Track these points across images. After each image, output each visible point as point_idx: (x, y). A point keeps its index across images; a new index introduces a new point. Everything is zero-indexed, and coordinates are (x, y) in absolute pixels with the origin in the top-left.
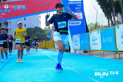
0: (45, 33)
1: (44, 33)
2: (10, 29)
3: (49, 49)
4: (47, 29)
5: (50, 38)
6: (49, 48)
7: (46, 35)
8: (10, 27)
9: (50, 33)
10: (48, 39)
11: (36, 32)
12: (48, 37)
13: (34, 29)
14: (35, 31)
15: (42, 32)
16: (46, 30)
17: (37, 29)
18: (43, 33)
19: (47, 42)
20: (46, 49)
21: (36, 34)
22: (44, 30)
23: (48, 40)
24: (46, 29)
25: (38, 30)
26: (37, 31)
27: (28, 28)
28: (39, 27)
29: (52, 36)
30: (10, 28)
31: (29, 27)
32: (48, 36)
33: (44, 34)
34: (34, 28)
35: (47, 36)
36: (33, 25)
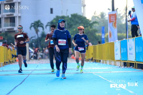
0: (94, 28)
1: (91, 27)
2: (20, 17)
3: (101, 61)
4: (98, 20)
5: (104, 39)
6: (102, 59)
7: (96, 31)
8: (19, 13)
9: (103, 28)
10: (99, 40)
11: (75, 25)
12: (99, 36)
13: (71, 19)
14: (72, 23)
15: (87, 26)
16: (95, 22)
17: (77, 19)
18: (89, 27)
19: (97, 46)
20: (96, 61)
21: (74, 30)
22: (91, 21)
23: (99, 43)
24: (96, 18)
25: (80, 22)
26: (77, 23)
27: (57, 17)
28: (81, 15)
29: (108, 34)
30: (20, 15)
31: (60, 15)
32: (100, 34)
33: (90, 30)
34: (70, 16)
35: (97, 34)
36: (67, 10)
